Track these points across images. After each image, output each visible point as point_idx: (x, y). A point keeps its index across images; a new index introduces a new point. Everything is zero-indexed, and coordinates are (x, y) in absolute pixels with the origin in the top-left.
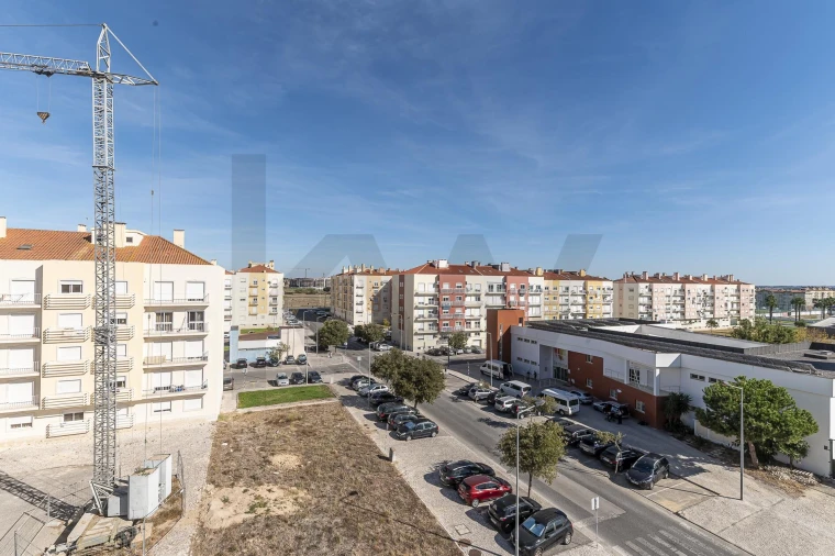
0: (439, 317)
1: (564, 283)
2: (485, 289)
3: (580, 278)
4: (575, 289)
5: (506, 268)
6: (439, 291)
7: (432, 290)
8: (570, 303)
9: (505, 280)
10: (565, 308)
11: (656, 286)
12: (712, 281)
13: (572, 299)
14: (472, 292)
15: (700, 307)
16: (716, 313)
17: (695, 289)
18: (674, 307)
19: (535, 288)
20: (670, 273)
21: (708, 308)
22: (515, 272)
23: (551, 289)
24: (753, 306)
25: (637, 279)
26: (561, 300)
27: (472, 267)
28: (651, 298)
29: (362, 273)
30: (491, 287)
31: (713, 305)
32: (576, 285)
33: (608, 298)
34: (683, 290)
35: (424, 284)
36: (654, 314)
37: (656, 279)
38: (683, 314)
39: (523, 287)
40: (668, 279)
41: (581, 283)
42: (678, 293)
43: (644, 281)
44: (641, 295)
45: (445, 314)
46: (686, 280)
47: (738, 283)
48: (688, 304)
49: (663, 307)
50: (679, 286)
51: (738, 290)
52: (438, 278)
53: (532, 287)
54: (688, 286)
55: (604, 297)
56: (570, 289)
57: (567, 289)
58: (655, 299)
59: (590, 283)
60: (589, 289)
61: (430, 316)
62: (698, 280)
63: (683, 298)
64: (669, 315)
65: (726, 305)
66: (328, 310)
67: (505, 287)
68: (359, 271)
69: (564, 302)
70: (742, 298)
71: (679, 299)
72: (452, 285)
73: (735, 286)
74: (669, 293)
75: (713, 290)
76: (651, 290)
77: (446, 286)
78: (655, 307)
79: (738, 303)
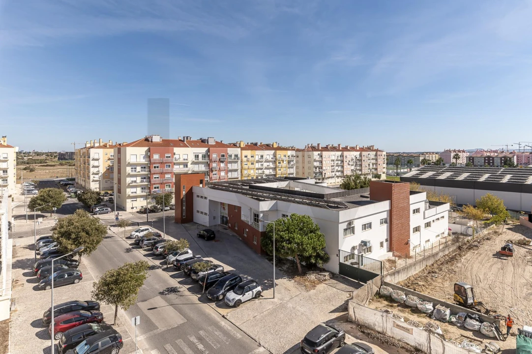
0: (150, 182)
1: (259, 153)
2: (192, 158)
3: (273, 149)
4: (268, 157)
5: (212, 142)
6: (150, 161)
7: (143, 161)
8: (264, 167)
9: (208, 151)
10: (260, 171)
11: (325, 154)
12: (362, 150)
13: (265, 165)
14: (181, 160)
15: (353, 168)
16: (363, 171)
17: (351, 155)
18: (337, 168)
19: (233, 157)
20: (336, 145)
21: (358, 168)
22: (220, 145)
23: (249, 157)
24: (385, 165)
25: (314, 149)
26: (257, 165)
27: (183, 141)
28: (321, 162)
29: (99, 147)
30: (197, 157)
31: (361, 165)
32: (268, 154)
33: (292, 163)
34: (342, 156)
35: (136, 155)
36: (324, 172)
37: (326, 149)
38: (342, 172)
39: (223, 156)
40: (334, 149)
41: (273, 152)
42: (339, 158)
43: (318, 150)
44: (315, 161)
45: (156, 179)
46: (345, 149)
47: (377, 151)
48: (345, 164)
49: (329, 169)
50: (339, 153)
51: (376, 155)
52: (149, 150)
53: (231, 156)
54: (345, 153)
55: (289, 162)
56: (264, 157)
57: (262, 156)
58: (324, 162)
59: (278, 152)
60: (278, 156)
61: (142, 182)
62: (353, 149)
63: (342, 161)
64: (334, 174)
65: (369, 164)
66: (73, 180)
67: (209, 156)
68: (97, 145)
69: (260, 166)
70: (379, 160)
71: (340, 162)
72: (162, 156)
73: (374, 153)
74: (333, 158)
75: (361, 155)
76: (321, 156)
77: (156, 157)
78: (324, 168)
79: (376, 164)
